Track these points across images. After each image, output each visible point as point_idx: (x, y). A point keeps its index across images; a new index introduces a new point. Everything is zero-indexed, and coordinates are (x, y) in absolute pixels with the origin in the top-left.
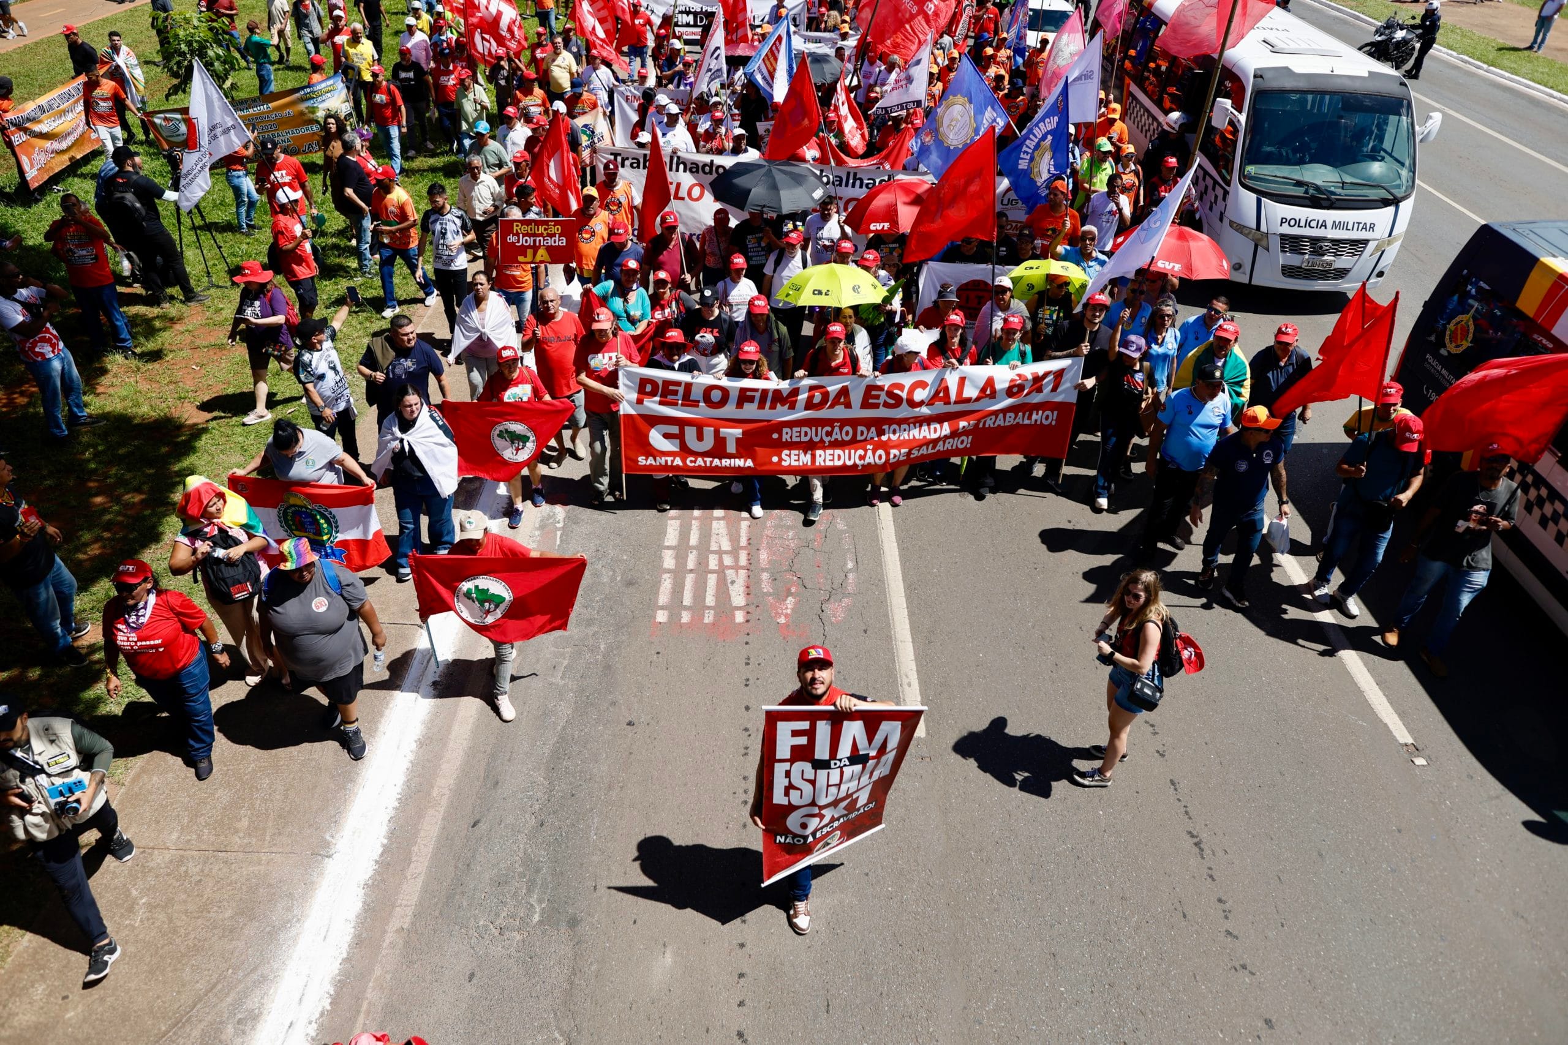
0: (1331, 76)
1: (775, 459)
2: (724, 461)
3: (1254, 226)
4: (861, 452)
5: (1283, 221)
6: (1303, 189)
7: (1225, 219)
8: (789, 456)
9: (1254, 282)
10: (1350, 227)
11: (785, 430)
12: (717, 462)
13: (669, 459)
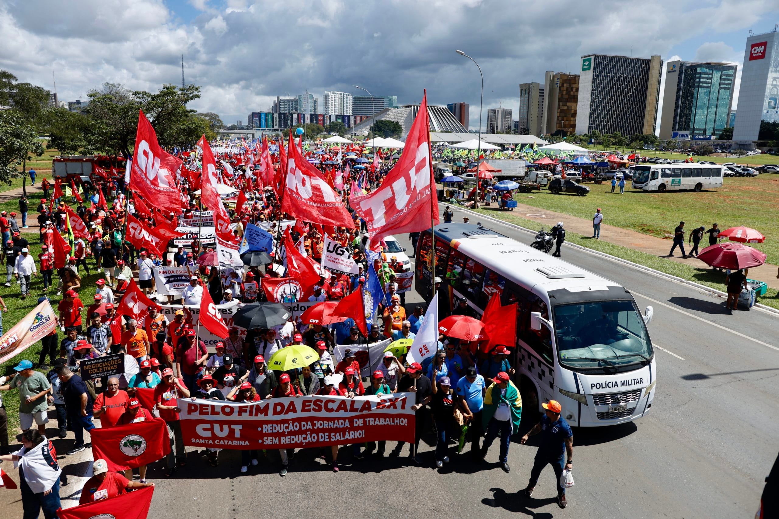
0: (590, 292)
1: (260, 441)
2: (234, 441)
3: (576, 391)
4: (304, 436)
5: (593, 386)
6: (597, 363)
7: (555, 387)
8: (267, 440)
9: (581, 426)
10: (630, 383)
11: (264, 426)
12: (230, 442)
13: (207, 441)
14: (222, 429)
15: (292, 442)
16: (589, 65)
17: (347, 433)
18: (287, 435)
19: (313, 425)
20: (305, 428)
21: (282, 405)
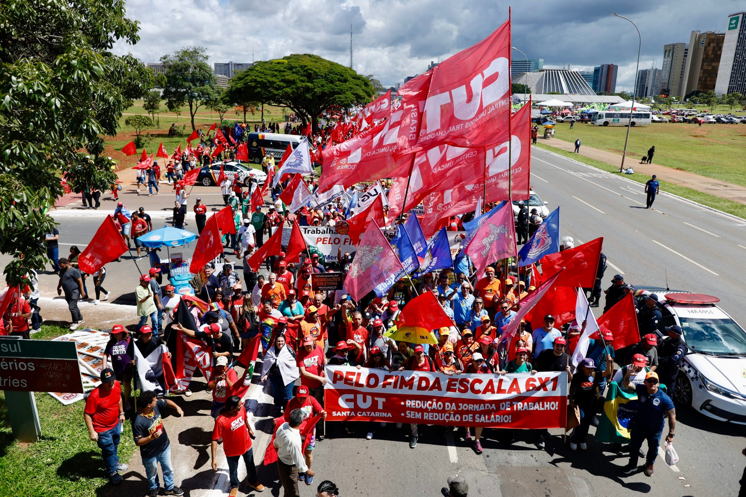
1: (403, 414)
2: (376, 413)
4: (447, 415)
8: (410, 414)
11: (408, 400)
12: (373, 414)
13: (348, 412)
14: (365, 401)
15: (435, 419)
16: (736, 24)
17: (493, 416)
18: (431, 412)
19: (458, 407)
20: (448, 409)
21: (427, 380)
